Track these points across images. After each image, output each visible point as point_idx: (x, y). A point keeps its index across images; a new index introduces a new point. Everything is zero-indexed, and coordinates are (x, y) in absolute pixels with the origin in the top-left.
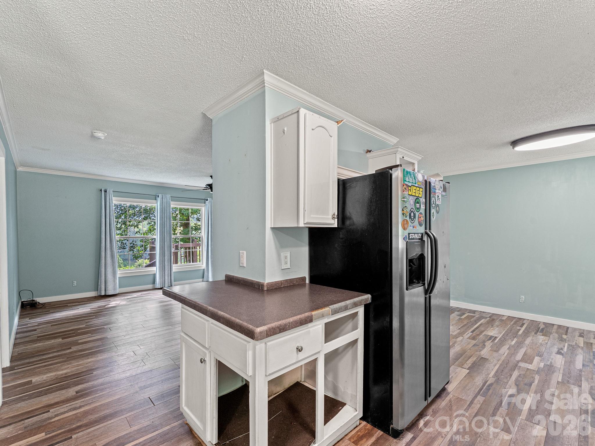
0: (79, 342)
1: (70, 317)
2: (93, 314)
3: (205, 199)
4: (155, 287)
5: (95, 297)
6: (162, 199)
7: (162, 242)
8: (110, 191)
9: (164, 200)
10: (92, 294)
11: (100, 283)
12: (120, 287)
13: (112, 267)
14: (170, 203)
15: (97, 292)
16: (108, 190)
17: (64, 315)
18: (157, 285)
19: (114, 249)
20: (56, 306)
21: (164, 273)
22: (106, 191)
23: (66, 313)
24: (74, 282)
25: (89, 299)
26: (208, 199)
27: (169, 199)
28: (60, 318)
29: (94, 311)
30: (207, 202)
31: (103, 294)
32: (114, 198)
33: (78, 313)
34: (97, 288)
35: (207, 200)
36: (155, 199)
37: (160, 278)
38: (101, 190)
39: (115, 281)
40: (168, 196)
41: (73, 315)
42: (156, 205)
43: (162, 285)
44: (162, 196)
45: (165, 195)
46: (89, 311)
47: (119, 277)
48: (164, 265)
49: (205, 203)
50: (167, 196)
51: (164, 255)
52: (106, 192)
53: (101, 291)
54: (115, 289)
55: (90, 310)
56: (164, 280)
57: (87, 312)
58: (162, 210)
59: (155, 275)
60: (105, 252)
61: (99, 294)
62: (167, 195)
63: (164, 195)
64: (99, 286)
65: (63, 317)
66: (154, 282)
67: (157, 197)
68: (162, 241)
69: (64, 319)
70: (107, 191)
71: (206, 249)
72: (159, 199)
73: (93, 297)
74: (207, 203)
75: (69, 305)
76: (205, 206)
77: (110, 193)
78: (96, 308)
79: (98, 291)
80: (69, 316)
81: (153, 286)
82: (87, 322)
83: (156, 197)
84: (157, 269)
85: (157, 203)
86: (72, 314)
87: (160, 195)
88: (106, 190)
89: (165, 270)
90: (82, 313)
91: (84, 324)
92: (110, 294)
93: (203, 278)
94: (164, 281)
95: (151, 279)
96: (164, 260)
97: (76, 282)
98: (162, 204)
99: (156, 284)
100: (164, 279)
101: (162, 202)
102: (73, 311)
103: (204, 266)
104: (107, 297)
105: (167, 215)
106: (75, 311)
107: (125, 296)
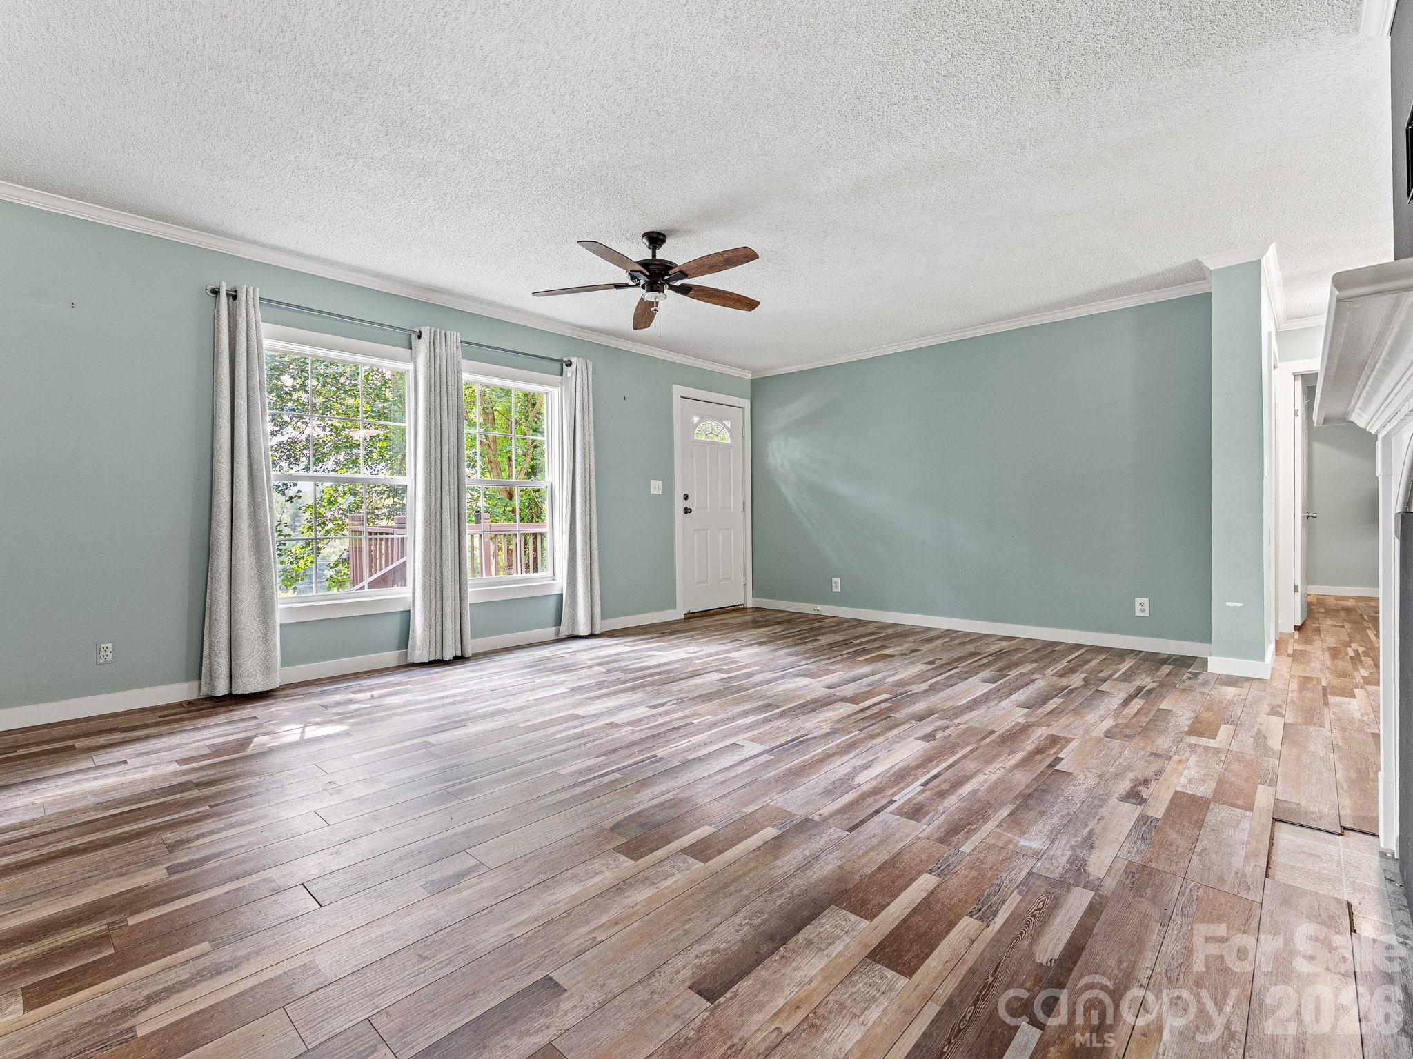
0: (141, 1032)
1: (84, 811)
2: (195, 793)
3: (561, 361)
4: (410, 660)
5: (190, 703)
6: (432, 343)
7: (433, 498)
8: (251, 293)
9: (441, 351)
10: (180, 692)
11: (210, 647)
12: (285, 663)
13: (257, 586)
14: (458, 363)
15: (196, 683)
16: (244, 290)
17: (52, 804)
18: (418, 652)
19: (265, 514)
20: (20, 752)
21: (439, 606)
22: (233, 296)
23: (64, 787)
24: (103, 645)
25: (165, 712)
26: (574, 360)
27: (457, 347)
28: (33, 823)
29: (197, 775)
30: (569, 372)
31: (222, 689)
32: (264, 327)
33: (122, 786)
34: (197, 669)
35: (569, 364)
36: (406, 343)
37: (427, 626)
38: (216, 292)
39: (267, 640)
40: (454, 337)
41: (97, 800)
42: (410, 366)
43: (432, 650)
44: (433, 335)
45: (443, 332)
46: (176, 774)
47: (281, 625)
48: (438, 578)
49: (561, 375)
50: (448, 337)
51: (439, 544)
52: (235, 298)
53: (211, 678)
54: (268, 670)
55: (175, 767)
56: (439, 632)
57: (164, 777)
58: (433, 382)
59: (407, 615)
60: (229, 527)
61: (205, 692)
62: (448, 333)
63: (438, 330)
64: (205, 661)
65: (48, 812)
66: (404, 641)
67: (414, 337)
68: (433, 492)
69: (55, 826)
70: (239, 296)
71: (568, 528)
72: (422, 347)
73: (180, 704)
74: (569, 375)
75: (79, 744)
76: (561, 383)
77: (251, 302)
78: (205, 757)
79: (200, 679)
80: (80, 804)
81: (400, 654)
82: (172, 847)
83: (410, 339)
84: (414, 593)
85: (413, 359)
86: (94, 793)
87: (426, 332)
88: (236, 291)
89: (444, 597)
90: (143, 788)
91: (154, 864)
92: (250, 690)
93: (558, 622)
94: (439, 637)
95: (392, 629)
96: (438, 561)
97: (110, 645)
98: (432, 361)
99: (414, 647)
100: (439, 628)
101: (432, 354)
102: (96, 778)
103: (560, 584)
104: (236, 704)
105: (450, 402)
106: (106, 776)
107: (307, 696)
